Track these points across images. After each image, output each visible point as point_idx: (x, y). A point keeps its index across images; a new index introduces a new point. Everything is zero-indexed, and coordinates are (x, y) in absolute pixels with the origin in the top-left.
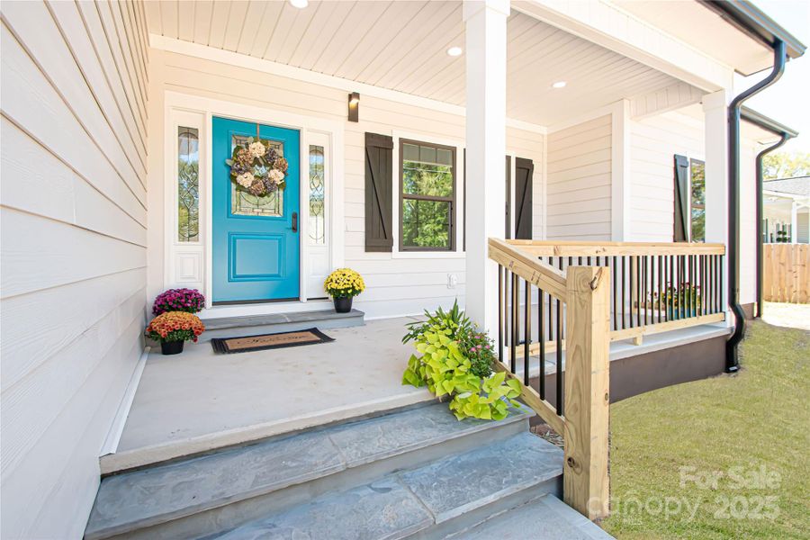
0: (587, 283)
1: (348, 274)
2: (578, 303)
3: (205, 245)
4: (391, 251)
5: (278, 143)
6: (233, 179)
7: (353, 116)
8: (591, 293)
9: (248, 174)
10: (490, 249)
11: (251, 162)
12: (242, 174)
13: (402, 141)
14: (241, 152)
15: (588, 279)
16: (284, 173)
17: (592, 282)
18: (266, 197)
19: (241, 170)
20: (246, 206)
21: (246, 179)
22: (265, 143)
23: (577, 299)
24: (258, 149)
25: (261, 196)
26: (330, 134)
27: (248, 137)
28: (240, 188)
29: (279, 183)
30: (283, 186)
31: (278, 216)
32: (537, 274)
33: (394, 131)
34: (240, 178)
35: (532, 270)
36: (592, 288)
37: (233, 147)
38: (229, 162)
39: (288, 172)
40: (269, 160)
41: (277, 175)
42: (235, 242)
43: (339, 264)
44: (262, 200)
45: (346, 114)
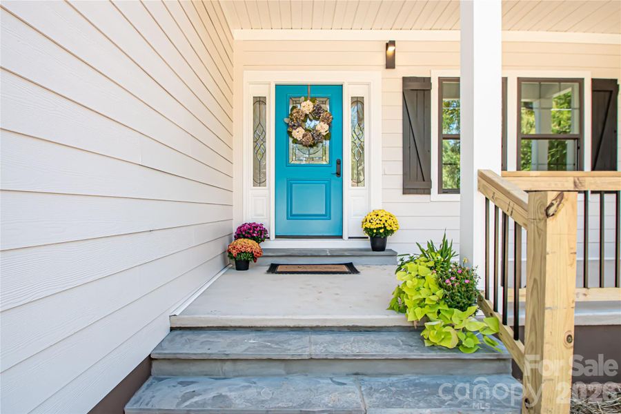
0: (543, 211)
1: (380, 214)
2: (536, 233)
3: (269, 189)
4: (429, 193)
5: (324, 99)
6: (290, 133)
7: (390, 63)
8: (546, 221)
9: (300, 129)
10: (479, 181)
11: (302, 118)
12: (295, 129)
13: (441, 80)
14: (294, 111)
15: (543, 205)
16: (329, 124)
17: (548, 208)
18: (315, 148)
19: (295, 126)
20: (300, 157)
21: (298, 133)
22: (313, 100)
23: (536, 228)
24: (307, 107)
25: (311, 146)
26: (369, 84)
27: (300, 97)
28: (295, 141)
29: (325, 134)
30: (328, 137)
31: (324, 163)
32: (512, 204)
33: (432, 71)
34: (295, 133)
35: (508, 200)
36: (548, 215)
37: (290, 107)
38: (286, 120)
39: (333, 124)
40: (317, 114)
41: (323, 128)
42: (291, 186)
43: (377, 205)
44: (312, 151)
45: (383, 62)
